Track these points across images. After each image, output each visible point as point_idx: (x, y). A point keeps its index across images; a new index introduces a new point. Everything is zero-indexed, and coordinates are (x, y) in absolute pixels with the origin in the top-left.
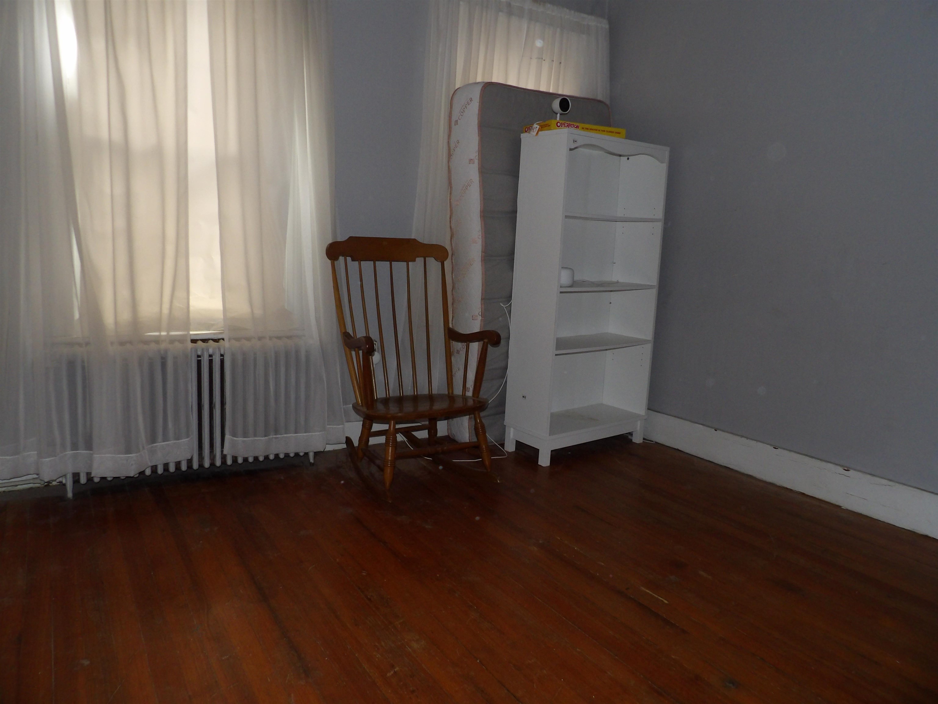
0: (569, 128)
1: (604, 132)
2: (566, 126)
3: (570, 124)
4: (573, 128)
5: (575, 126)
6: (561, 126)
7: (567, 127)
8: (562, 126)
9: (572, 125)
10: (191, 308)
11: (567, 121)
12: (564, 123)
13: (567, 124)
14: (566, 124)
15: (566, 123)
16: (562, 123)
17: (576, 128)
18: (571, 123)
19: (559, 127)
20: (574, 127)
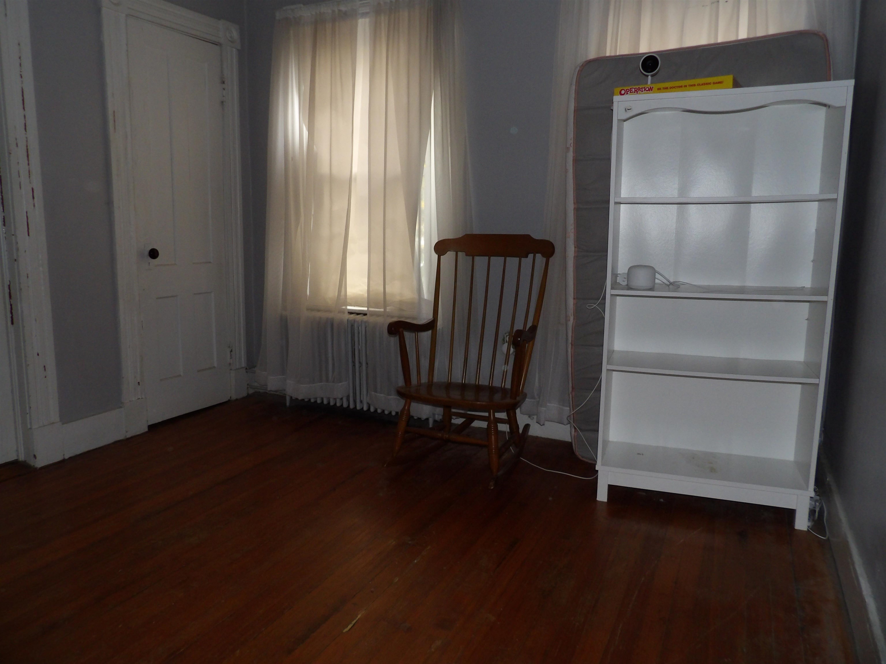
0: (637, 93)
1: (710, 86)
2: (633, 92)
3: (639, 88)
4: (644, 92)
5: (647, 89)
6: (626, 93)
7: (635, 92)
8: (628, 93)
9: (642, 88)
10: (348, 294)
11: (635, 85)
12: (631, 89)
13: (635, 88)
14: (633, 90)
15: (633, 88)
16: (627, 90)
17: (648, 91)
18: (641, 87)
19: (623, 95)
20: (645, 90)
